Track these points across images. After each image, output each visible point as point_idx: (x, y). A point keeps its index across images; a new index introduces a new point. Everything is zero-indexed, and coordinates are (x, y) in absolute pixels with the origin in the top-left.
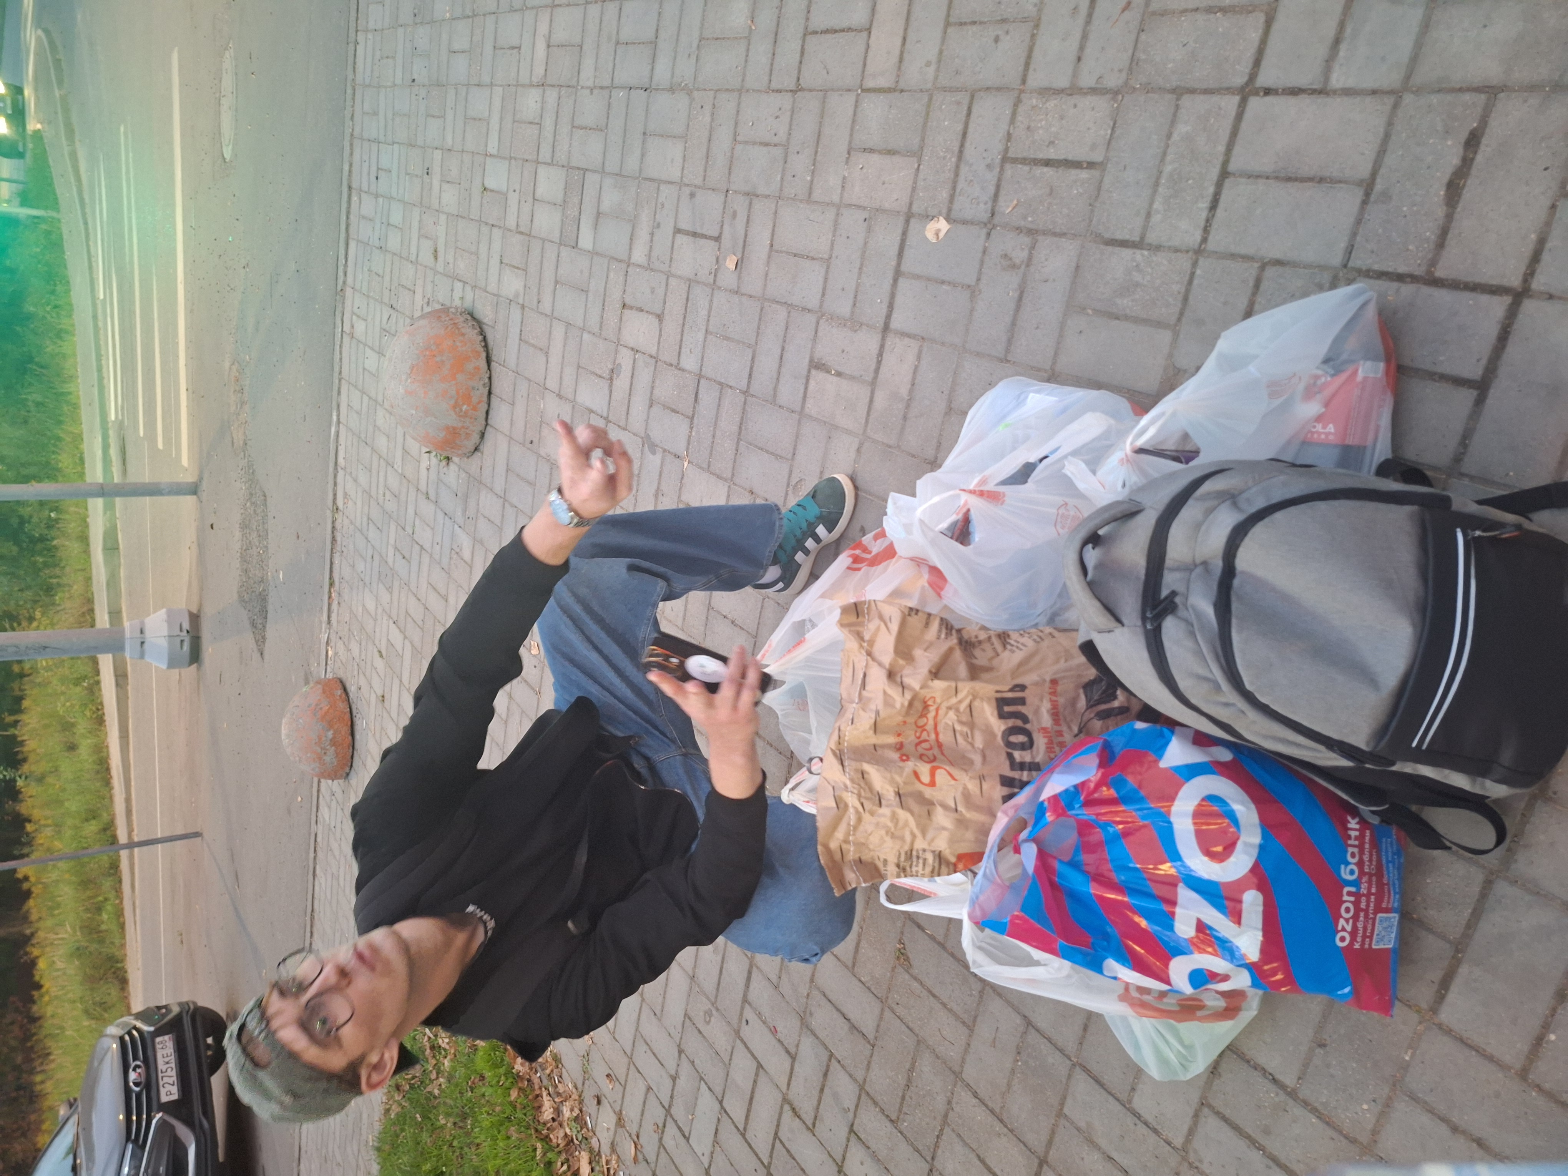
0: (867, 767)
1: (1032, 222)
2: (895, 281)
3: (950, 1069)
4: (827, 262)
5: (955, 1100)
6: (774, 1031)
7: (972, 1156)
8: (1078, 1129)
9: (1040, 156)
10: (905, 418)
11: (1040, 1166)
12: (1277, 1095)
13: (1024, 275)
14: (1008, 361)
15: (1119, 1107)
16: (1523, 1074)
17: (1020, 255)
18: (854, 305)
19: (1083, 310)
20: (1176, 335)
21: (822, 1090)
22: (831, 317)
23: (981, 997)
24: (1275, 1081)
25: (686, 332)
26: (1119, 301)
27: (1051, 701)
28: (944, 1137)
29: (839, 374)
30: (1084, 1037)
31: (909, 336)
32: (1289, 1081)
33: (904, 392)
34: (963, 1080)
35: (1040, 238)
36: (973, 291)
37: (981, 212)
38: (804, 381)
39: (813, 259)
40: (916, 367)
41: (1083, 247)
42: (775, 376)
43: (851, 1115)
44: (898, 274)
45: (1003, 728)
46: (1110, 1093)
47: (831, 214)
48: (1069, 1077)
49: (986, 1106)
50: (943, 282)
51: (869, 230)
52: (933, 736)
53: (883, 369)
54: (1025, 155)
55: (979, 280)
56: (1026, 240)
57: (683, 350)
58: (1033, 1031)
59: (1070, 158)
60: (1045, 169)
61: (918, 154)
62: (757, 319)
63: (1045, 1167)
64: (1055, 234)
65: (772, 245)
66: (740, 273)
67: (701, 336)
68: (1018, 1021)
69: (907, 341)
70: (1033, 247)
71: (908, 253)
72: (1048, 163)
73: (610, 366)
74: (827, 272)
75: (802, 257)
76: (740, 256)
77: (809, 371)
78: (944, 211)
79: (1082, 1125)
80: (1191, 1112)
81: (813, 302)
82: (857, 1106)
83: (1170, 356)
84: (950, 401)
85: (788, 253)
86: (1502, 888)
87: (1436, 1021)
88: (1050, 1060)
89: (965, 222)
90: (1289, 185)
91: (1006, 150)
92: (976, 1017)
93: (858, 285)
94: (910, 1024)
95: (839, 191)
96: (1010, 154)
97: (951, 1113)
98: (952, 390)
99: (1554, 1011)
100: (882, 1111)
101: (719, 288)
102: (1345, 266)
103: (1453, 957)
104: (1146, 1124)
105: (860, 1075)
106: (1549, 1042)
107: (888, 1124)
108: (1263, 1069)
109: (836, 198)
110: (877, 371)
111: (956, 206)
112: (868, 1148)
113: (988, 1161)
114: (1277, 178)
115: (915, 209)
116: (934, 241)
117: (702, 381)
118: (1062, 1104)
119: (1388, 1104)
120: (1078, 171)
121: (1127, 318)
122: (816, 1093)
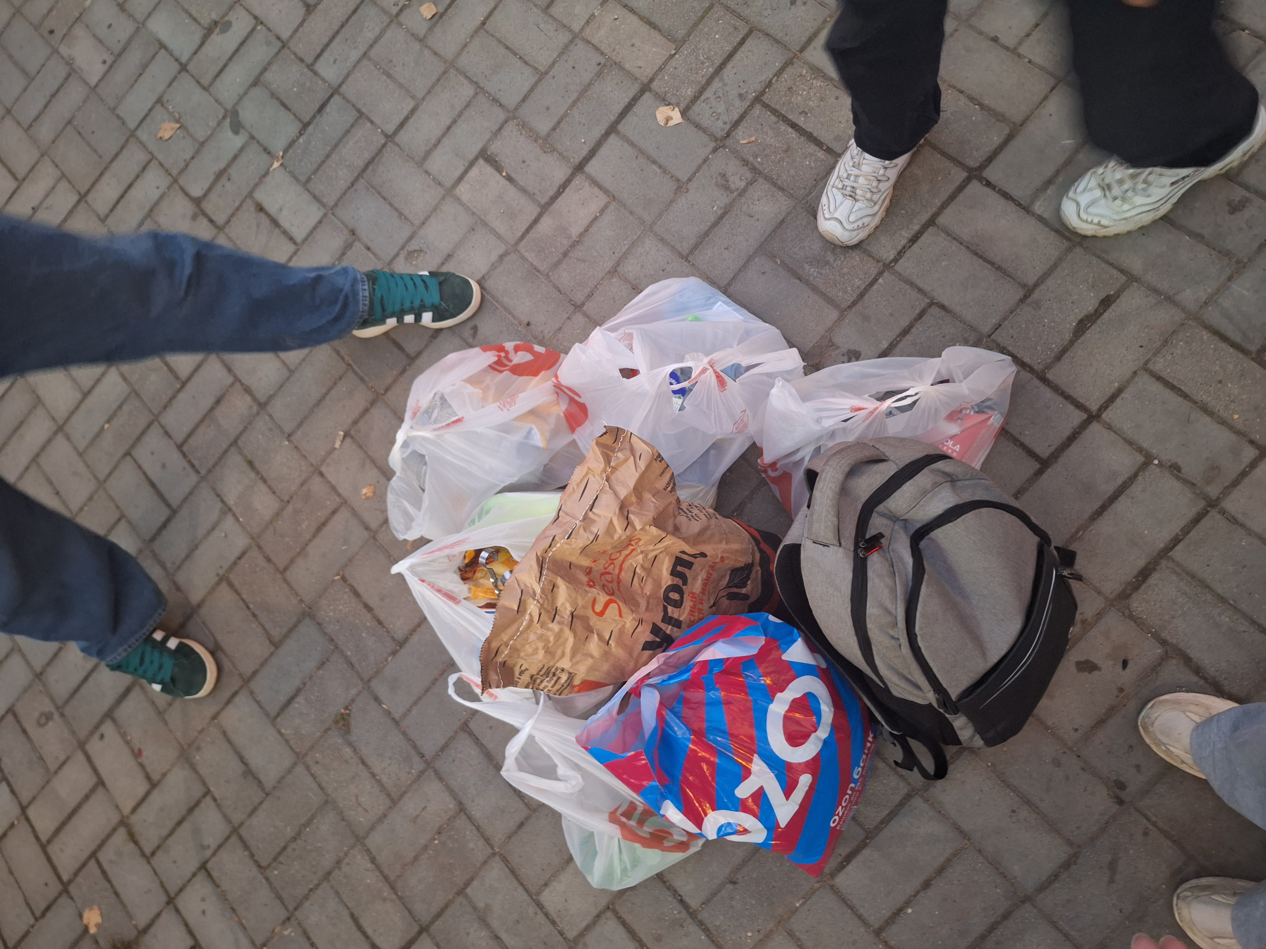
0: (560, 582)
1: (759, 163)
2: (607, 134)
3: (353, 832)
4: (542, 75)
5: (346, 861)
6: (137, 754)
7: (345, 914)
8: (475, 908)
9: (791, 117)
10: (565, 254)
11: (420, 933)
12: (680, 912)
13: (734, 200)
14: (687, 260)
15: (526, 897)
16: (878, 932)
17: (737, 183)
18: (554, 129)
19: (772, 257)
20: (841, 318)
21: (180, 823)
22: (523, 125)
23: (419, 777)
24: (682, 902)
25: (337, 40)
26: (807, 267)
27: (708, 573)
28: (319, 892)
29: (509, 178)
30: (515, 833)
31: (600, 187)
32: (694, 903)
33: (575, 231)
34: (364, 845)
35: (761, 180)
36: (681, 187)
37: (719, 127)
38: (466, 164)
39: (526, 63)
40: (596, 218)
41: (794, 208)
42: (433, 141)
43: (208, 853)
44: (612, 129)
45: (669, 583)
46: (522, 884)
47: (563, 38)
48: (485, 863)
49: (381, 872)
50: (654, 162)
51: (599, 74)
52: (617, 571)
53: (560, 201)
54: (778, 107)
55: (690, 180)
56: (749, 175)
57: (326, 54)
58: (464, 817)
59: (815, 135)
60: (790, 130)
61: (679, 44)
62: (434, 78)
63: (424, 935)
64: (775, 184)
65: (484, 23)
66: (434, 25)
67: (355, 55)
68: (451, 806)
69: (596, 190)
70: (751, 183)
71: (630, 118)
72: (794, 126)
73: (214, 16)
74: (536, 84)
75: (515, 54)
76: (441, 10)
77: (476, 158)
78: (683, 105)
79: (481, 905)
80: (595, 912)
81: (511, 100)
82: (220, 846)
83: (830, 330)
84: (618, 264)
85: (499, 41)
86: (917, 802)
87: (831, 882)
88: (471, 845)
89: (698, 126)
90: (975, 258)
91: (763, 93)
92: (405, 793)
93: (566, 115)
94: (324, 785)
95: (583, 22)
96: (764, 98)
97: (336, 873)
98: (624, 256)
99: (918, 893)
100: (252, 855)
101: (400, 25)
102: (989, 336)
103: (862, 841)
104: (547, 915)
105: (237, 818)
106: (905, 913)
107: (255, 869)
108: (675, 891)
109: (576, 27)
110: (554, 198)
111: (696, 108)
112: (218, 886)
113: (362, 921)
114: (968, 247)
115: (655, 85)
116: (662, 124)
117: (336, 98)
118: (467, 884)
119: (769, 935)
120: (817, 149)
121: (807, 283)
122: (170, 824)
